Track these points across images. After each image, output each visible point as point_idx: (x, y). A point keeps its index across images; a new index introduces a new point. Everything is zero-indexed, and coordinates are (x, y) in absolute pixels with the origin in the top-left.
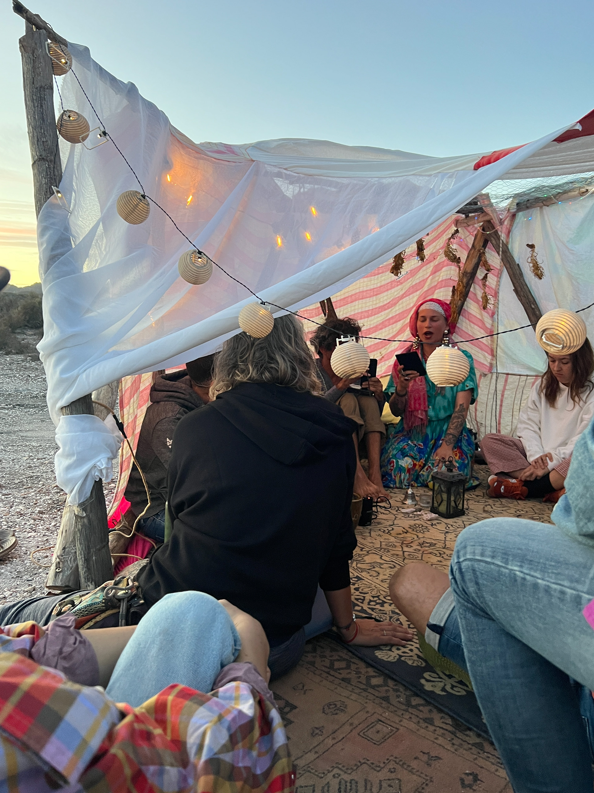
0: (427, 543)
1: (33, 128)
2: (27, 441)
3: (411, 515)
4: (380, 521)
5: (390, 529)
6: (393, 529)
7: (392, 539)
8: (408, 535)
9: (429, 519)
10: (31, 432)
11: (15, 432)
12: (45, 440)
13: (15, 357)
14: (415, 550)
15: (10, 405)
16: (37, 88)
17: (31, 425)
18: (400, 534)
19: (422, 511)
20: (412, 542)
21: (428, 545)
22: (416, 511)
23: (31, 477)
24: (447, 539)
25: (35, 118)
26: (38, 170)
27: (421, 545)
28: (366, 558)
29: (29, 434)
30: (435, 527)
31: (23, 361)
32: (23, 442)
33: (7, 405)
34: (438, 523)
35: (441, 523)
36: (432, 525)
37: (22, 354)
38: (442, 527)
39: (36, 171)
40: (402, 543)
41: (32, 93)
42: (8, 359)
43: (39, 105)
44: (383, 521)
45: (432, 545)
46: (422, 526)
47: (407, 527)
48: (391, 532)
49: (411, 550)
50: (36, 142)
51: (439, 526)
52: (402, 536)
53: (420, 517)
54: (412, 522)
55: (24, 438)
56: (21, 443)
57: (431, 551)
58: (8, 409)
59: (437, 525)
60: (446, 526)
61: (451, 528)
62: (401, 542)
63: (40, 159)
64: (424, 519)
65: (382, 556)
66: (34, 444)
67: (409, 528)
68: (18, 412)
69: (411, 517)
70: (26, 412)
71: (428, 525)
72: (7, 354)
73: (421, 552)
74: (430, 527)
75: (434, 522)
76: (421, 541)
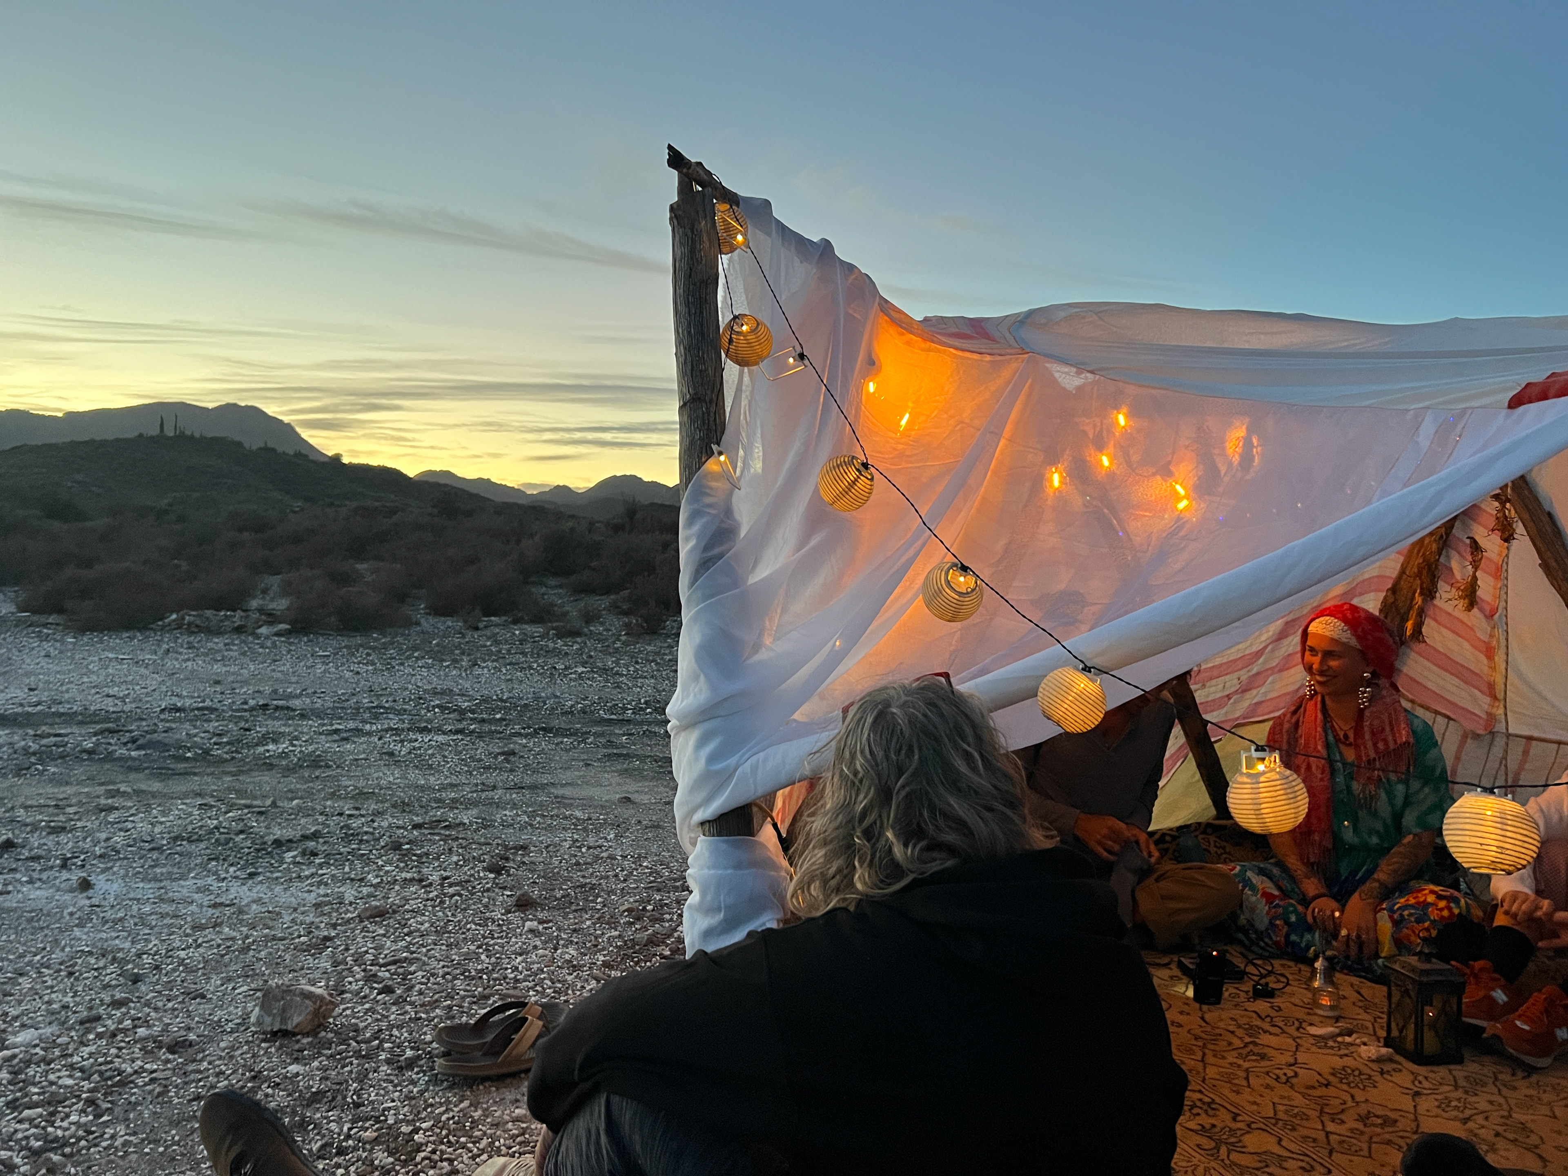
0: (1378, 1117)
1: (685, 348)
2: (566, 806)
3: (1331, 1043)
4: (1266, 1050)
5: (1290, 1073)
6: (1296, 1075)
7: (1298, 1100)
8: (1331, 1091)
9: (1373, 1057)
10: (570, 788)
11: (543, 786)
12: (596, 807)
13: (529, 628)
14: (1352, 1130)
15: (529, 728)
16: (695, 284)
17: (568, 773)
18: (1314, 1088)
19: (1354, 1036)
20: (1343, 1111)
21: (1379, 1121)
22: (1340, 1034)
23: (583, 886)
24: (1421, 1109)
25: (689, 333)
26: (690, 417)
27: (1364, 1119)
28: (1247, 1139)
29: (567, 792)
30: (1389, 1077)
31: (542, 637)
32: (558, 808)
33: (524, 728)
34: (1394, 1070)
35: (1400, 1071)
36: (1382, 1073)
37: (539, 623)
38: (1404, 1079)
39: (685, 418)
40: (1322, 1112)
41: (687, 293)
42: (517, 632)
43: (698, 311)
44: (1271, 1052)
45: (1388, 1122)
46: (1361, 1073)
47: (1326, 1071)
48: (1294, 1081)
49: (1342, 1129)
50: (689, 373)
51: (1397, 1078)
52: (1317, 1093)
53: (1352, 1049)
54: (1338, 1062)
55: (561, 801)
56: (555, 812)
57: (1387, 1136)
58: (526, 736)
59: (1393, 1073)
60: (1412, 1077)
61: (1426, 1084)
62: (1319, 1108)
63: (693, 399)
64: (1363, 1055)
65: (1280, 1140)
66: (578, 814)
67: (1333, 1074)
68: (544, 743)
69: (1332, 1048)
70: (557, 744)
71: (1373, 1073)
72: (515, 622)
73: (1366, 1138)
74: (1378, 1078)
75: (1387, 1067)
76: (1363, 1109)
